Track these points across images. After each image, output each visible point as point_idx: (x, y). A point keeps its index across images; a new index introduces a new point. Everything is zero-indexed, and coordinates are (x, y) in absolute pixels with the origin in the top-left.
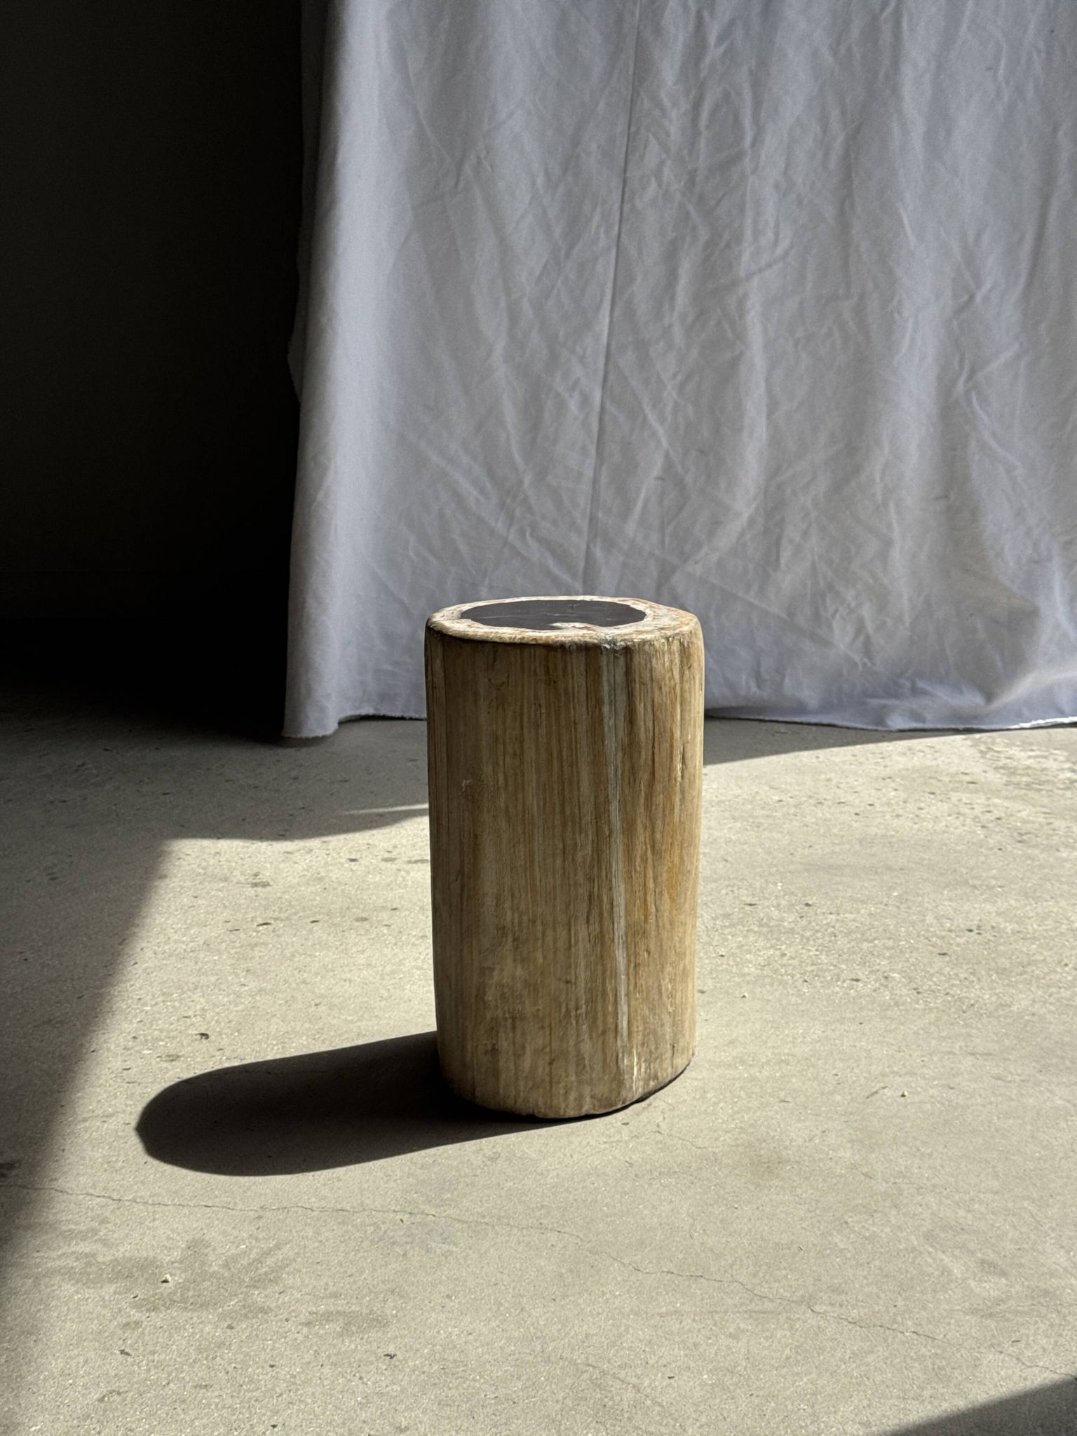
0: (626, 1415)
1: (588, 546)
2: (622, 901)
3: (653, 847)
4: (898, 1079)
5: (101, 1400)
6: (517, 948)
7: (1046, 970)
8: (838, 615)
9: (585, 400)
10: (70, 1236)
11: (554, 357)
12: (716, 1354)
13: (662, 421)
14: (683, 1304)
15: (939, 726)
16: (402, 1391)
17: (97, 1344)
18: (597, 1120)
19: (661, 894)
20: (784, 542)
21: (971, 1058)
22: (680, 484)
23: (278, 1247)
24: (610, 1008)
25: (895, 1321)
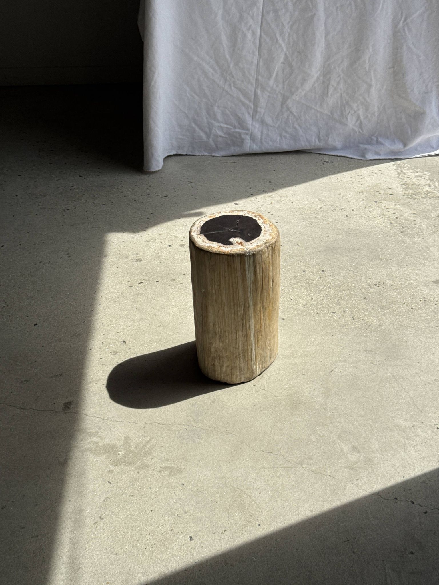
0: (247, 507)
1: (255, 91)
2: (253, 324)
3: (263, 308)
4: (340, 364)
5: (104, 501)
6: (220, 338)
7: (397, 307)
8: (350, 114)
9: (254, 33)
10: (90, 435)
11: (241, 17)
12: (273, 484)
13: (284, 40)
14: (266, 464)
15: (385, 157)
16: (186, 498)
17: (102, 479)
18: (245, 384)
19: (266, 319)
20: (330, 87)
21: (365, 353)
22: (290, 65)
23: (150, 440)
24: (250, 354)
25: (325, 471)
